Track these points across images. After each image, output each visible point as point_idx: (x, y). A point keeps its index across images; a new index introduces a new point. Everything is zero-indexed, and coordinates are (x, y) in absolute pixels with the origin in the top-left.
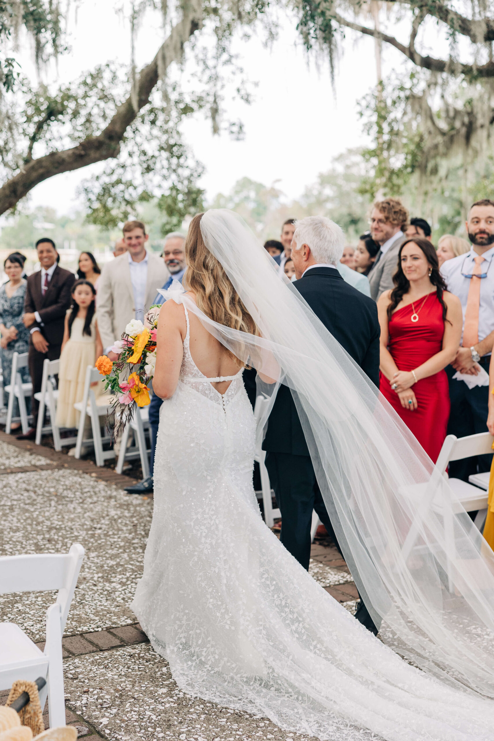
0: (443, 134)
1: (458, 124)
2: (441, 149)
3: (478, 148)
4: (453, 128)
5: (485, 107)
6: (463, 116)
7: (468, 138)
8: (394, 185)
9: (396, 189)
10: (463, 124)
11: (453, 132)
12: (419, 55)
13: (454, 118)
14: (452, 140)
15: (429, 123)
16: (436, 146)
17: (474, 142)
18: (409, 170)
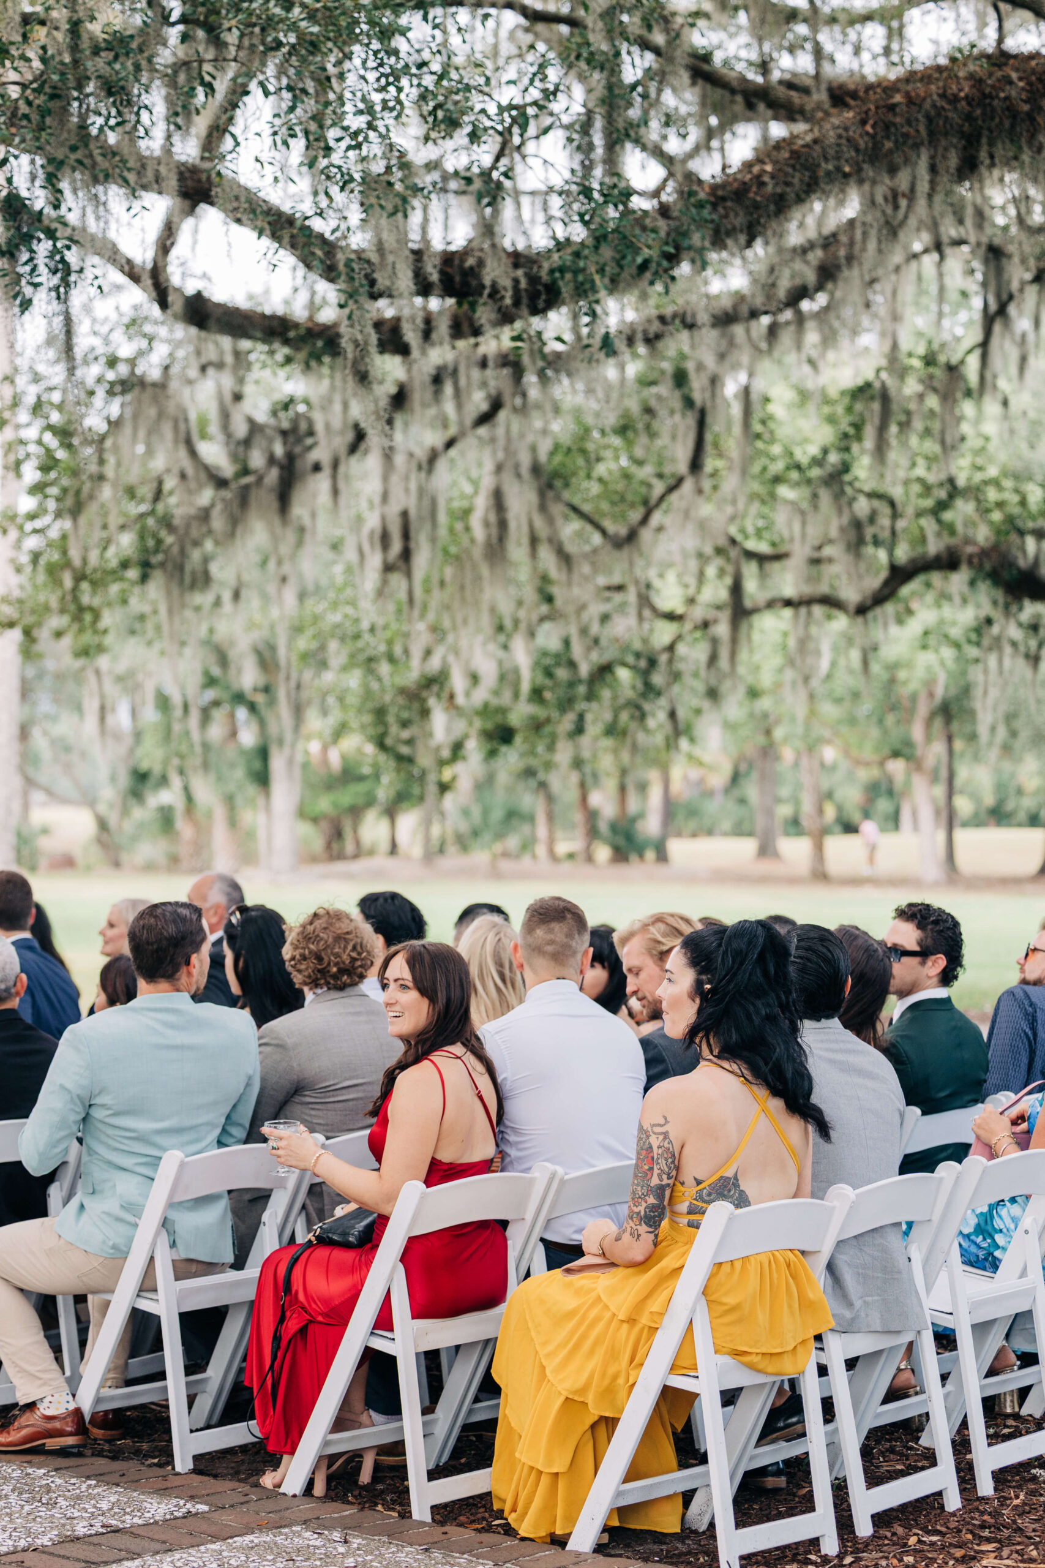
0: (221, 483)
1: (257, 459)
2: (218, 522)
3: (307, 521)
4: (245, 471)
5: (337, 422)
6: (271, 441)
7: (284, 497)
8: (81, 609)
9: (88, 617)
10: (272, 460)
11: (248, 480)
12: (178, 290)
13: (247, 443)
14: (244, 498)
15: (183, 453)
16: (205, 515)
17: (299, 510)
18: (133, 574)
